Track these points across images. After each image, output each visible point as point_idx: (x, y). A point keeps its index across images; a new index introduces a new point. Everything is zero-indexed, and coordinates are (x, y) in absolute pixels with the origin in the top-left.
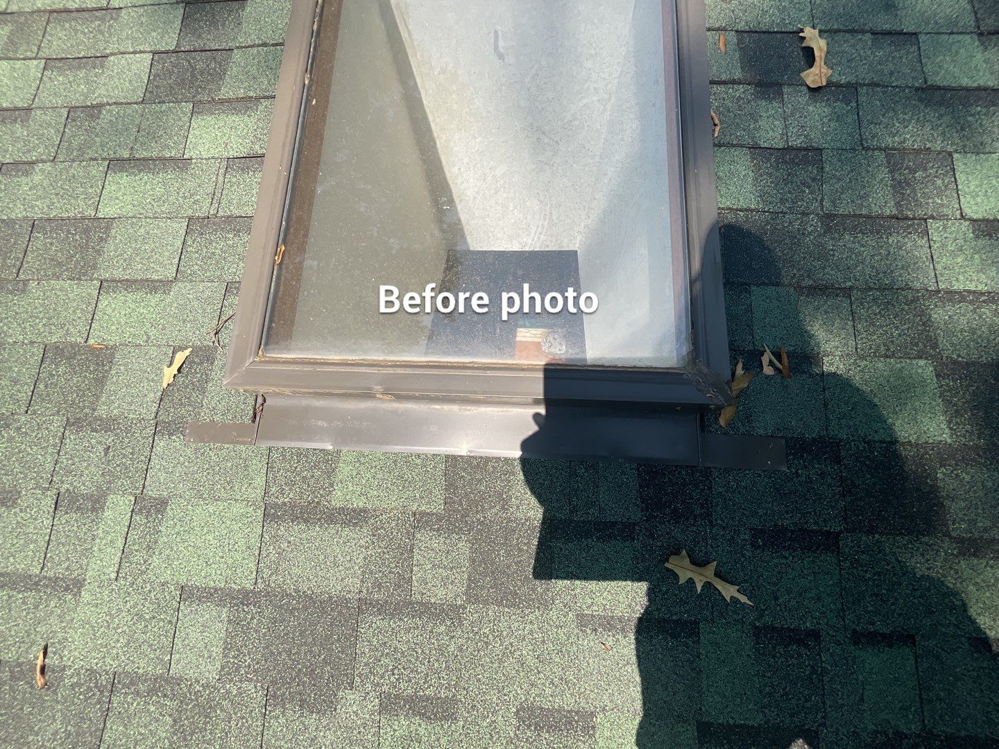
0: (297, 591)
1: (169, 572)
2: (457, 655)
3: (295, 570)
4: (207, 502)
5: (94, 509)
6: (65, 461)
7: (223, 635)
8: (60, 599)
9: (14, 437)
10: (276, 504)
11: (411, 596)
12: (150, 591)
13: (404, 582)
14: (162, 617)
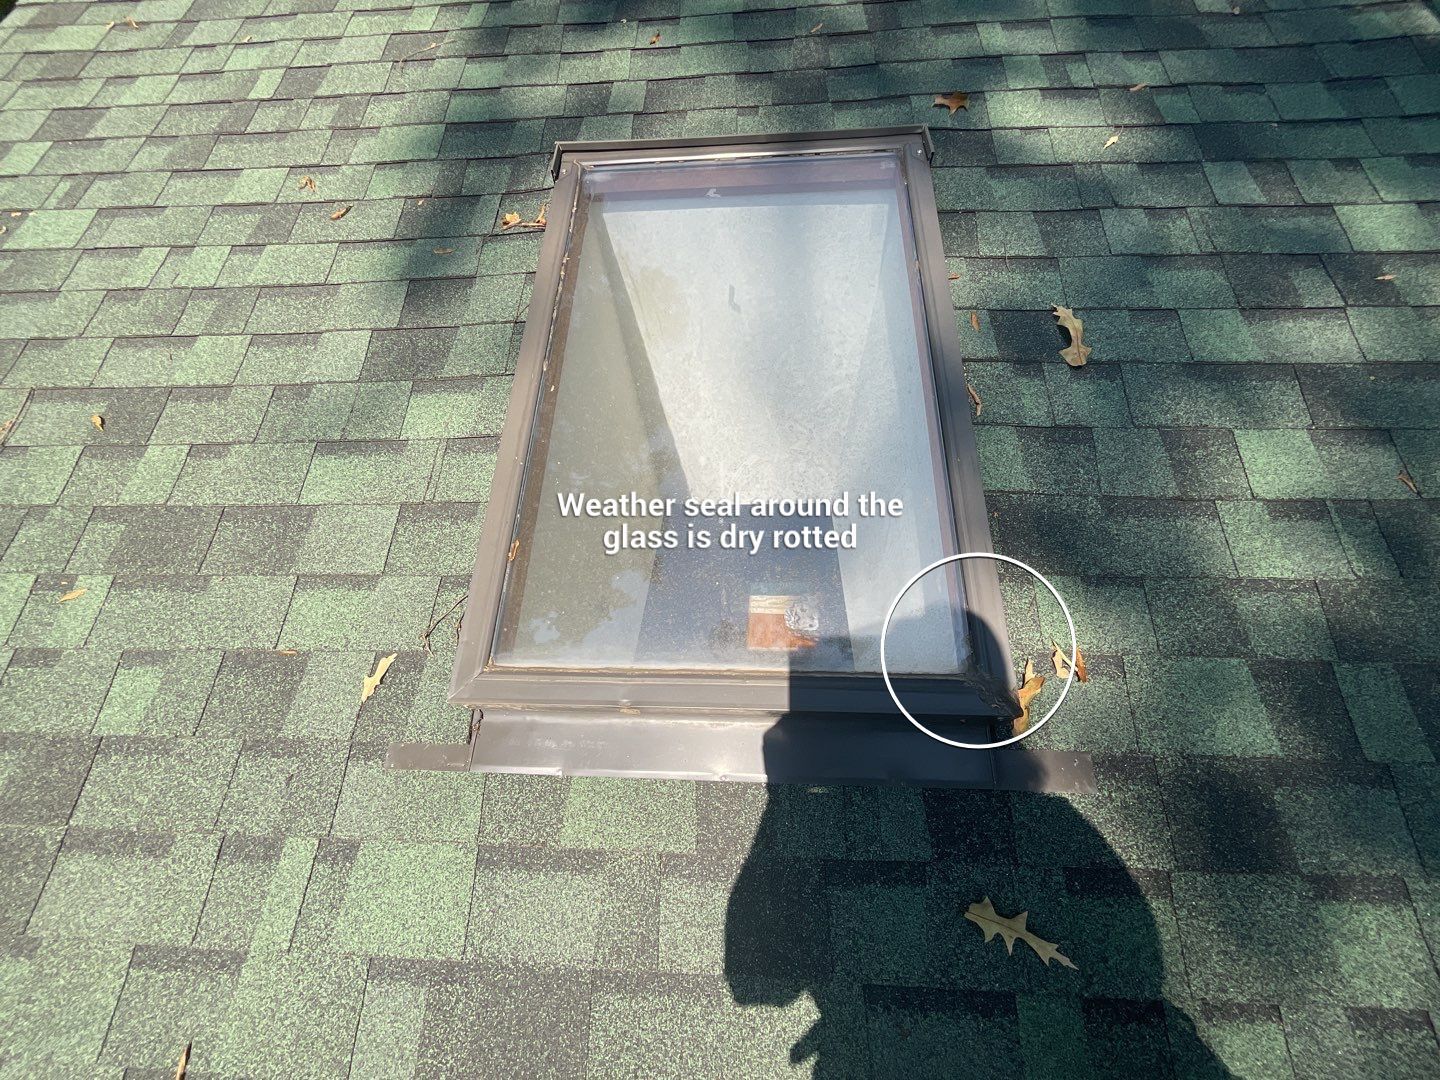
0: (515, 962)
1: (356, 939)
2: (717, 1048)
3: (514, 934)
4: (407, 845)
5: (267, 858)
6: (236, 795)
7: (419, 1026)
8: (212, 980)
9: (174, 767)
10: (492, 846)
11: (658, 964)
12: (330, 966)
13: (647, 945)
14: (343, 1001)
